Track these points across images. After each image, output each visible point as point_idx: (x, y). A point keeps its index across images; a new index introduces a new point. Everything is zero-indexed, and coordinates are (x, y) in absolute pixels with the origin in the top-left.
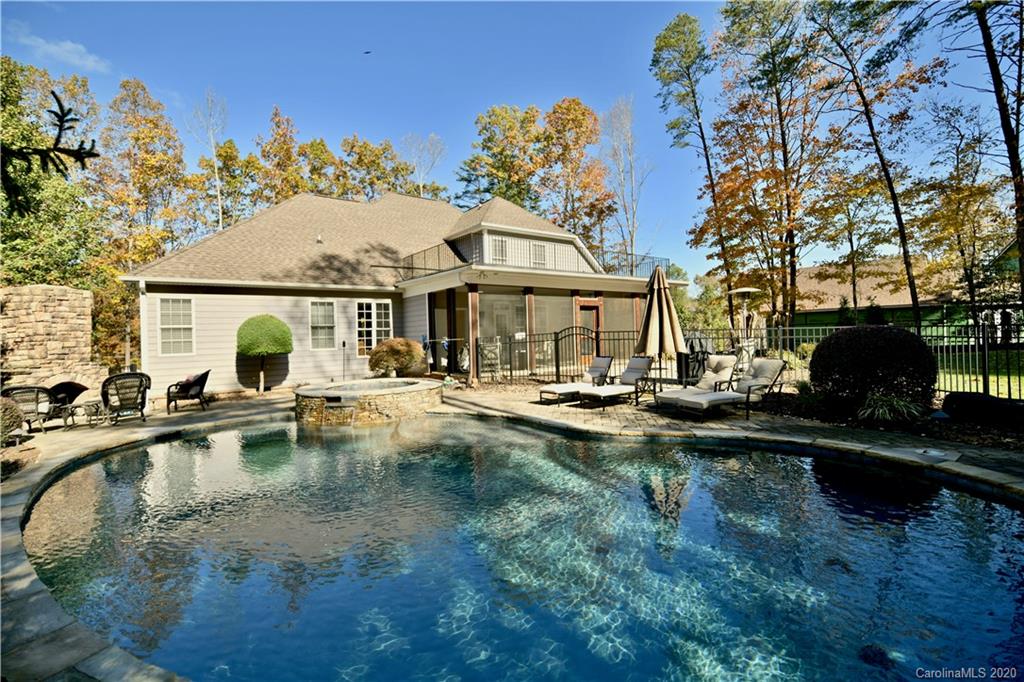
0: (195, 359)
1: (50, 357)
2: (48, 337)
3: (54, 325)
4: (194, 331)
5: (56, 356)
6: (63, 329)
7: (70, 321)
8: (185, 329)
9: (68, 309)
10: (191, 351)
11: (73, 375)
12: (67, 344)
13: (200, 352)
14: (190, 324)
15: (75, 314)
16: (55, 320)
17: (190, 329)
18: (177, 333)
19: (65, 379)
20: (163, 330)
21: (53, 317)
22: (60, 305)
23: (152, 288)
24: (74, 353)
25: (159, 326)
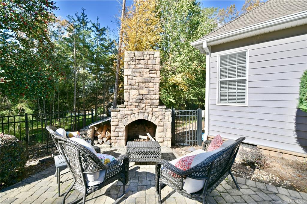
0: (247, 109)
1: (131, 101)
2: (130, 86)
3: (134, 78)
4: (247, 82)
5: (134, 100)
6: (140, 81)
7: (145, 75)
8: (239, 81)
9: (143, 66)
10: (244, 102)
11: (146, 114)
12: (142, 92)
13: (253, 103)
14: (244, 76)
15: (148, 70)
16: (134, 74)
17: (245, 80)
18: (232, 85)
19: (141, 117)
20: (222, 82)
21: (134, 73)
22: (139, 64)
23: (214, 49)
24: (147, 99)
25: (218, 79)
